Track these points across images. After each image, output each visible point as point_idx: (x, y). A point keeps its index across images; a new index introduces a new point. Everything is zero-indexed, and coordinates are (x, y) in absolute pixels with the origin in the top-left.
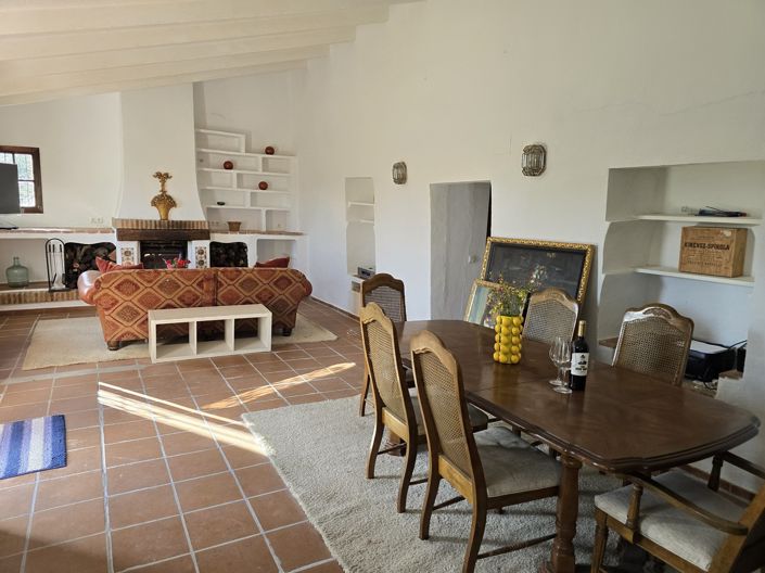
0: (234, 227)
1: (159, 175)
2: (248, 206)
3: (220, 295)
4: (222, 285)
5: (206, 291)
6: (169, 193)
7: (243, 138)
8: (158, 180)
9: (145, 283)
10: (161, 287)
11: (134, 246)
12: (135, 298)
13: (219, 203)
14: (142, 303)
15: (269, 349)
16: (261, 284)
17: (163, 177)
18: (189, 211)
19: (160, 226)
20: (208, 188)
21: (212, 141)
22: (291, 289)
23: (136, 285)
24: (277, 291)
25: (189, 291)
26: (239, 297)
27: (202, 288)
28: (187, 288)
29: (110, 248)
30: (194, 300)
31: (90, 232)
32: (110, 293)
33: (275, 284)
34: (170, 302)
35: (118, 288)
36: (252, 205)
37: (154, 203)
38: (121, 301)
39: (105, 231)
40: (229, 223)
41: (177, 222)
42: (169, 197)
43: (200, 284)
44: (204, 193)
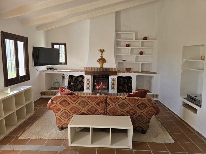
0: (129, 70)
1: (100, 50)
2: (134, 62)
3: (108, 110)
4: (109, 105)
5: (102, 108)
6: (103, 57)
7: (134, 34)
8: (100, 52)
9: (72, 102)
10: (79, 104)
11: (90, 77)
12: (68, 108)
13: (123, 61)
14: (71, 111)
15: (131, 147)
16: (129, 106)
17: (102, 51)
18: (111, 64)
19: (99, 70)
20: (119, 55)
21: (123, 36)
22: (146, 110)
23: (68, 102)
24: (138, 110)
25: (93, 107)
26: (118, 112)
27: (99, 105)
28: (92, 105)
29: (83, 77)
30: (95, 111)
31: (77, 72)
32: (57, 105)
33: (138, 106)
34: (84, 111)
35: (60, 103)
36: (136, 61)
37: (98, 61)
38: (62, 109)
39: (81, 71)
40: (127, 68)
41: (105, 68)
42: (104, 59)
43: (98, 104)
44: (117, 57)
